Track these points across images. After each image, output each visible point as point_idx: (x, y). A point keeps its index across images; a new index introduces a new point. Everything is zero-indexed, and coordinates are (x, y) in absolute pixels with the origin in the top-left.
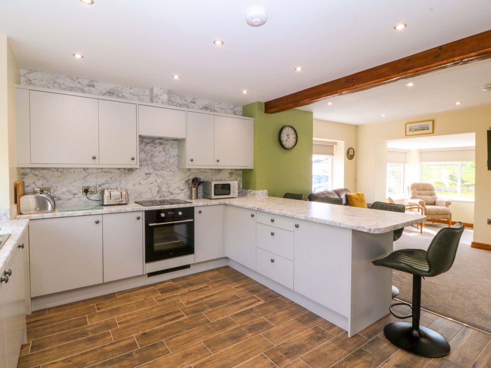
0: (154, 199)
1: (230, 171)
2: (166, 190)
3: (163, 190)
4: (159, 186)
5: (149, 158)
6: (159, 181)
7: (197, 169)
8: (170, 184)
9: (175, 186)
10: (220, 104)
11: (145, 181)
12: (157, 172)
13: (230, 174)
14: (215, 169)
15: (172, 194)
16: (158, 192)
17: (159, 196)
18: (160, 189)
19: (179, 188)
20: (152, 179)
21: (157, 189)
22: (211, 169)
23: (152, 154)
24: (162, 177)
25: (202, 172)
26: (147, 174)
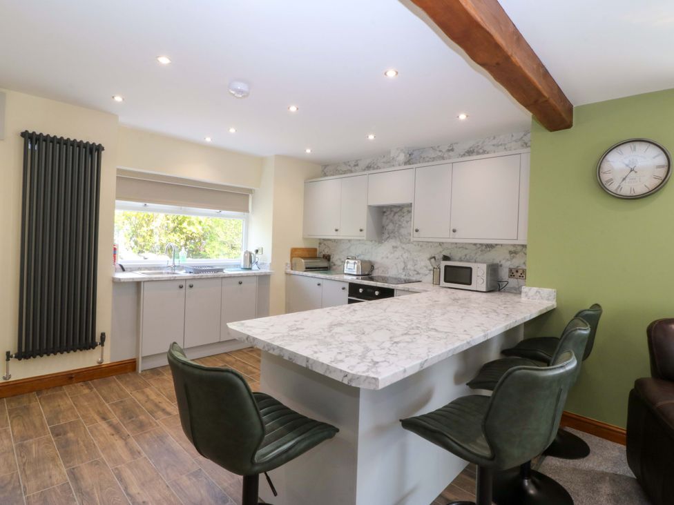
0: (399, 276)
1: (512, 249)
2: (412, 268)
3: (409, 267)
4: (405, 263)
5: (396, 229)
6: (405, 256)
7: (452, 243)
8: (417, 261)
9: (423, 264)
10: (494, 138)
11: (392, 255)
12: (404, 246)
13: (511, 252)
14: (482, 245)
15: (418, 273)
16: (404, 269)
17: (404, 273)
18: (406, 266)
19: (427, 267)
20: (398, 253)
21: (403, 266)
22: (475, 244)
23: (400, 225)
24: (409, 251)
25: (460, 248)
26: (394, 247)
